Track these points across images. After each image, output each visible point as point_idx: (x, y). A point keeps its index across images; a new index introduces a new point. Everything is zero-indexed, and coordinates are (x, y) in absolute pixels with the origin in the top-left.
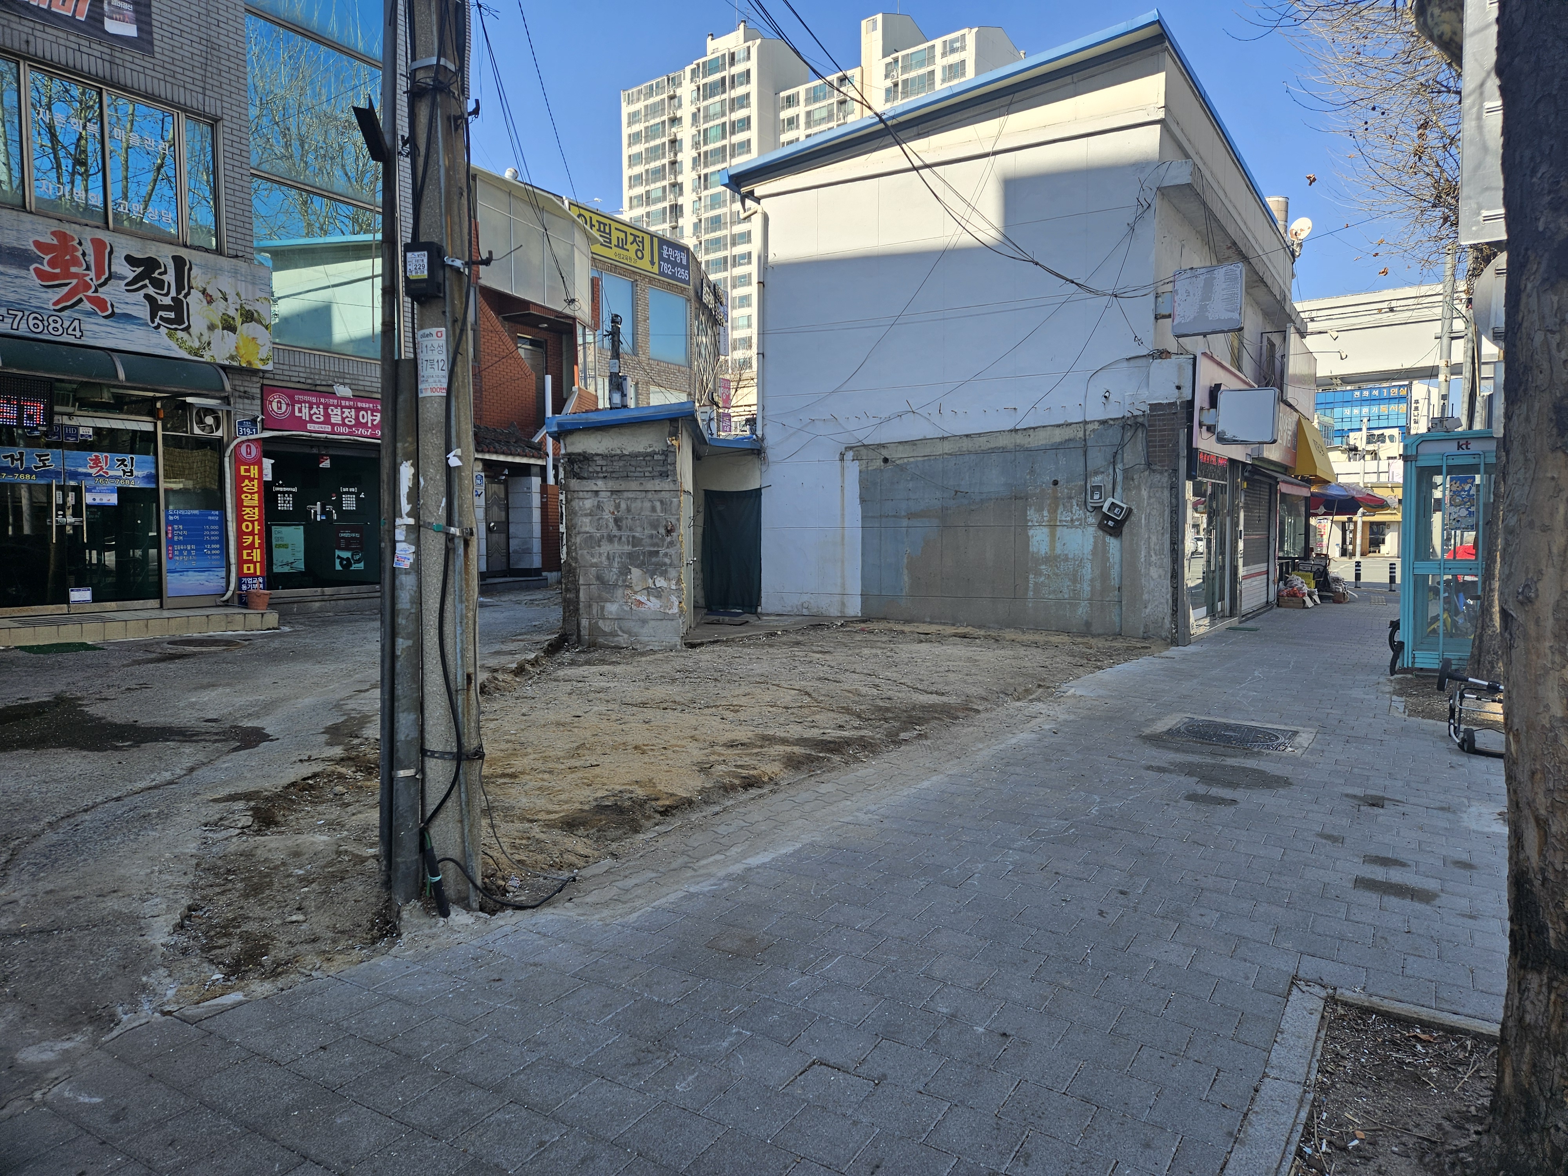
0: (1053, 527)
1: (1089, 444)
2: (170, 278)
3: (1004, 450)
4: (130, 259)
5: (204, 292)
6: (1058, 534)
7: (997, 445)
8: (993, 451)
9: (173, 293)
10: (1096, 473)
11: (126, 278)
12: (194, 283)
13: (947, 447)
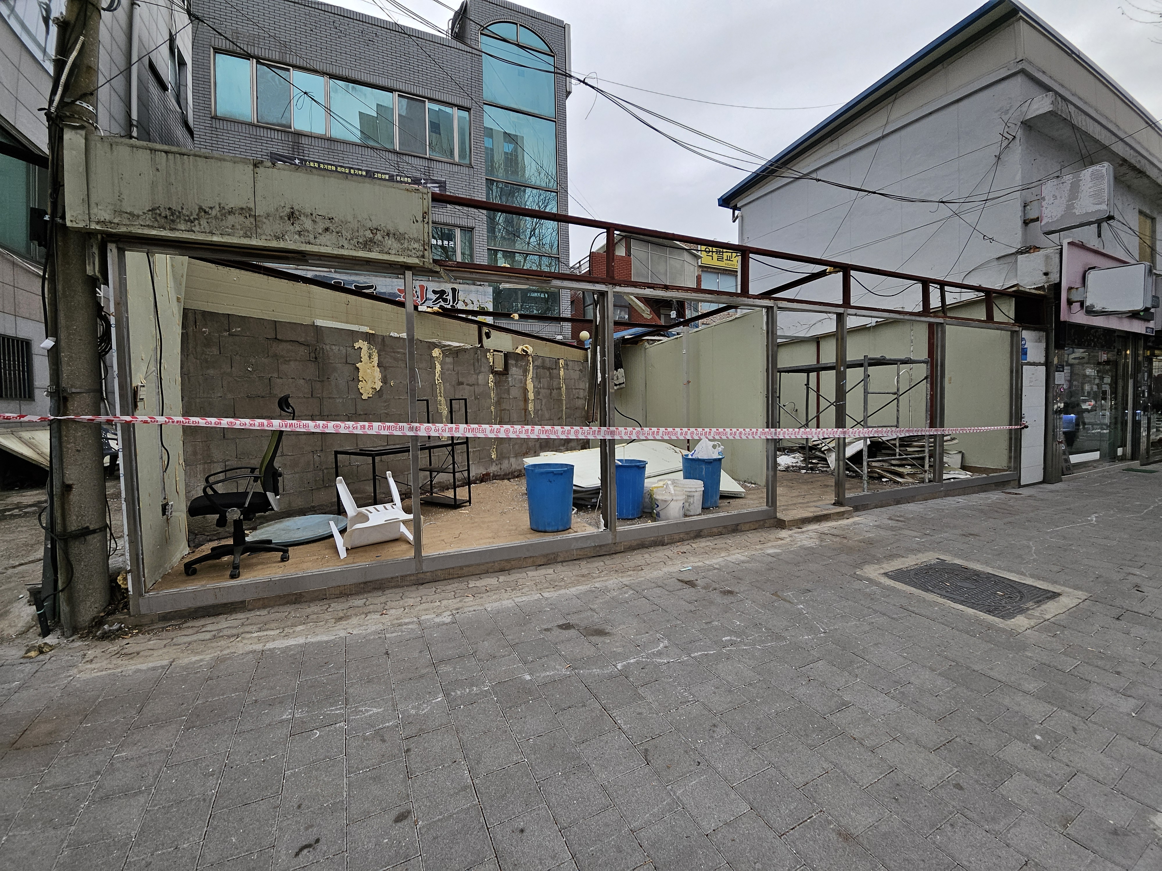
2: (450, 297)
4: (434, 292)
5: (464, 301)
9: (451, 303)
11: (432, 299)
12: (460, 298)
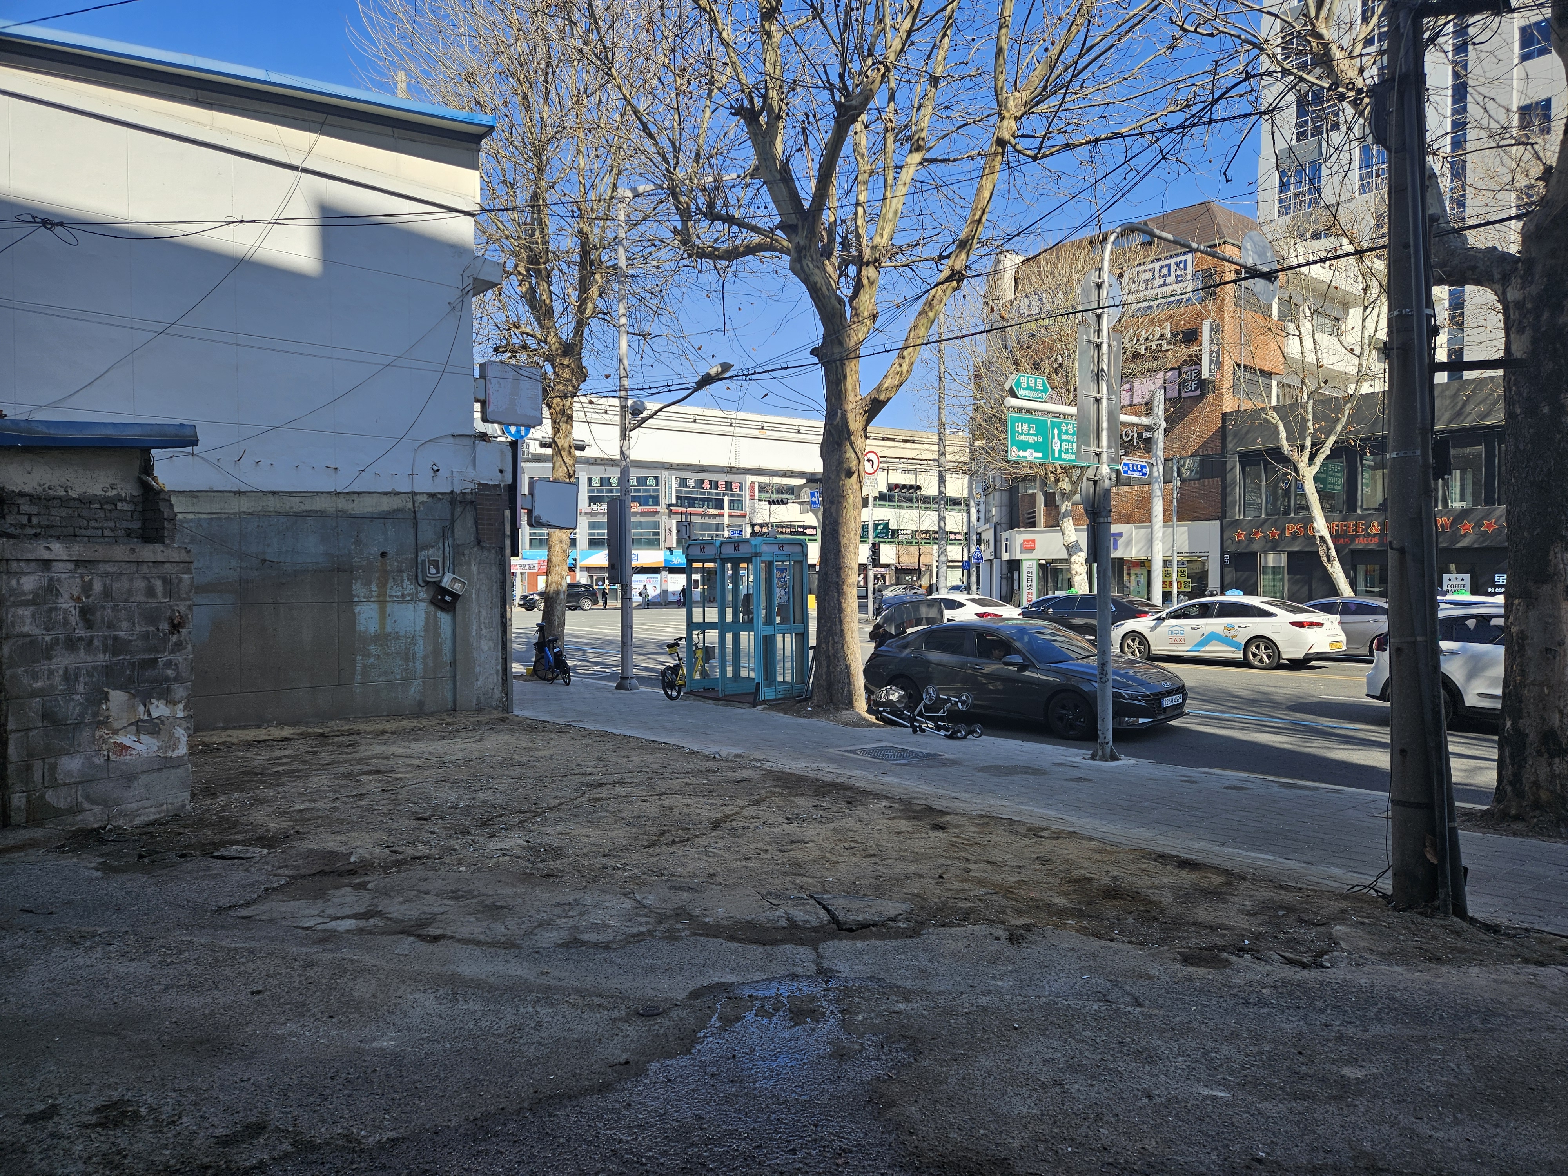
0: (382, 602)
1: (419, 516)
3: (321, 514)
6: (388, 610)
7: (313, 508)
8: (309, 514)
10: (426, 547)
13: (245, 505)
